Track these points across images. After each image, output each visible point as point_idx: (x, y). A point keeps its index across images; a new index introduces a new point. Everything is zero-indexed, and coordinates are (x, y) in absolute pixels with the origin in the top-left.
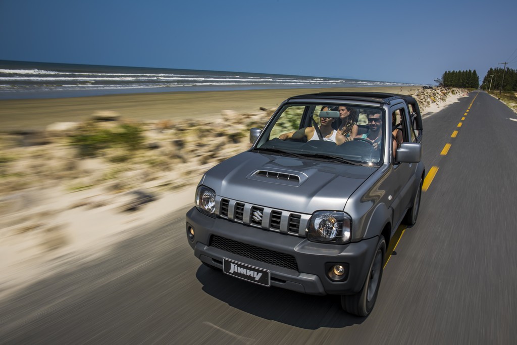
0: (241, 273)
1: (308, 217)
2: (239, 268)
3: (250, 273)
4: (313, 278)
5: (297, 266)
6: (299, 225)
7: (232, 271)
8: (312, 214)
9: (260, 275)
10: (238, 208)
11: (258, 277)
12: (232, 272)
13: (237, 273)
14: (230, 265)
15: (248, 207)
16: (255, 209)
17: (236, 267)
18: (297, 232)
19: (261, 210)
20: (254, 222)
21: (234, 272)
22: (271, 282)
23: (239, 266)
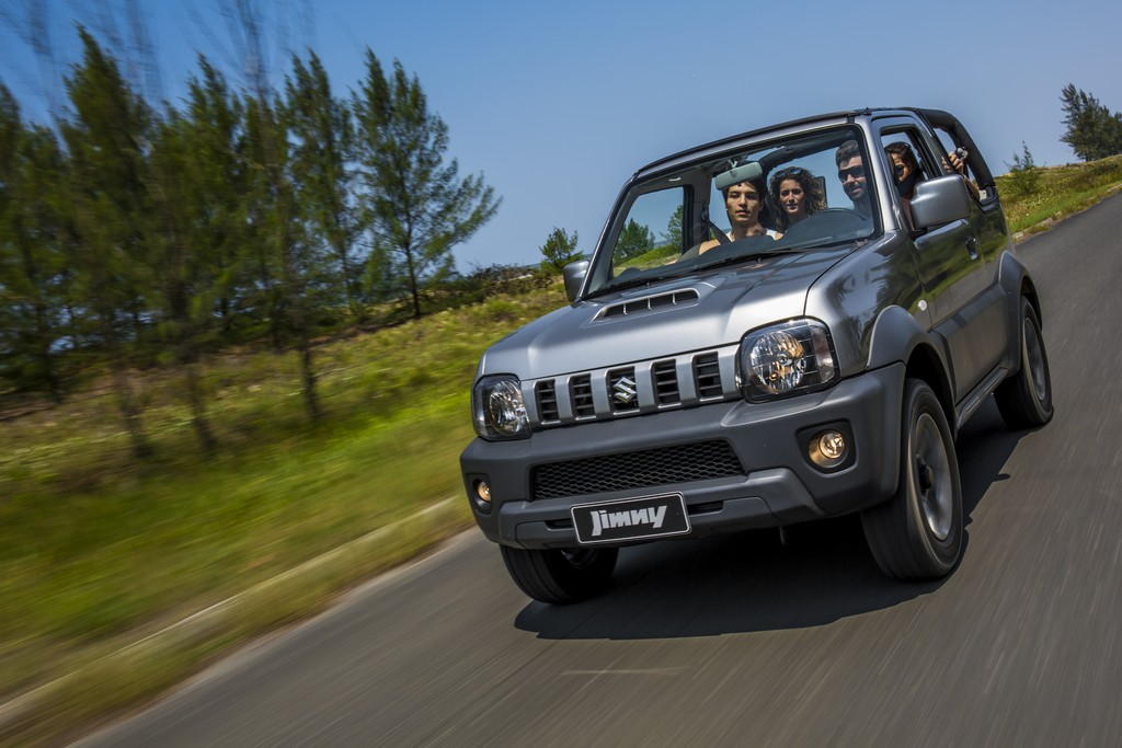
0: (620, 525)
1: (733, 350)
2: (612, 515)
3: (639, 517)
4: (778, 476)
5: (739, 463)
6: (719, 376)
7: (597, 531)
8: (741, 342)
9: (663, 510)
10: (577, 391)
11: (657, 518)
12: (599, 533)
13: (610, 529)
14: (591, 516)
15: (599, 377)
16: (614, 375)
17: (604, 517)
18: (719, 391)
19: (630, 373)
20: (622, 406)
21: (603, 530)
22: (691, 519)
23: (611, 509)
